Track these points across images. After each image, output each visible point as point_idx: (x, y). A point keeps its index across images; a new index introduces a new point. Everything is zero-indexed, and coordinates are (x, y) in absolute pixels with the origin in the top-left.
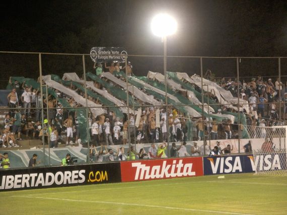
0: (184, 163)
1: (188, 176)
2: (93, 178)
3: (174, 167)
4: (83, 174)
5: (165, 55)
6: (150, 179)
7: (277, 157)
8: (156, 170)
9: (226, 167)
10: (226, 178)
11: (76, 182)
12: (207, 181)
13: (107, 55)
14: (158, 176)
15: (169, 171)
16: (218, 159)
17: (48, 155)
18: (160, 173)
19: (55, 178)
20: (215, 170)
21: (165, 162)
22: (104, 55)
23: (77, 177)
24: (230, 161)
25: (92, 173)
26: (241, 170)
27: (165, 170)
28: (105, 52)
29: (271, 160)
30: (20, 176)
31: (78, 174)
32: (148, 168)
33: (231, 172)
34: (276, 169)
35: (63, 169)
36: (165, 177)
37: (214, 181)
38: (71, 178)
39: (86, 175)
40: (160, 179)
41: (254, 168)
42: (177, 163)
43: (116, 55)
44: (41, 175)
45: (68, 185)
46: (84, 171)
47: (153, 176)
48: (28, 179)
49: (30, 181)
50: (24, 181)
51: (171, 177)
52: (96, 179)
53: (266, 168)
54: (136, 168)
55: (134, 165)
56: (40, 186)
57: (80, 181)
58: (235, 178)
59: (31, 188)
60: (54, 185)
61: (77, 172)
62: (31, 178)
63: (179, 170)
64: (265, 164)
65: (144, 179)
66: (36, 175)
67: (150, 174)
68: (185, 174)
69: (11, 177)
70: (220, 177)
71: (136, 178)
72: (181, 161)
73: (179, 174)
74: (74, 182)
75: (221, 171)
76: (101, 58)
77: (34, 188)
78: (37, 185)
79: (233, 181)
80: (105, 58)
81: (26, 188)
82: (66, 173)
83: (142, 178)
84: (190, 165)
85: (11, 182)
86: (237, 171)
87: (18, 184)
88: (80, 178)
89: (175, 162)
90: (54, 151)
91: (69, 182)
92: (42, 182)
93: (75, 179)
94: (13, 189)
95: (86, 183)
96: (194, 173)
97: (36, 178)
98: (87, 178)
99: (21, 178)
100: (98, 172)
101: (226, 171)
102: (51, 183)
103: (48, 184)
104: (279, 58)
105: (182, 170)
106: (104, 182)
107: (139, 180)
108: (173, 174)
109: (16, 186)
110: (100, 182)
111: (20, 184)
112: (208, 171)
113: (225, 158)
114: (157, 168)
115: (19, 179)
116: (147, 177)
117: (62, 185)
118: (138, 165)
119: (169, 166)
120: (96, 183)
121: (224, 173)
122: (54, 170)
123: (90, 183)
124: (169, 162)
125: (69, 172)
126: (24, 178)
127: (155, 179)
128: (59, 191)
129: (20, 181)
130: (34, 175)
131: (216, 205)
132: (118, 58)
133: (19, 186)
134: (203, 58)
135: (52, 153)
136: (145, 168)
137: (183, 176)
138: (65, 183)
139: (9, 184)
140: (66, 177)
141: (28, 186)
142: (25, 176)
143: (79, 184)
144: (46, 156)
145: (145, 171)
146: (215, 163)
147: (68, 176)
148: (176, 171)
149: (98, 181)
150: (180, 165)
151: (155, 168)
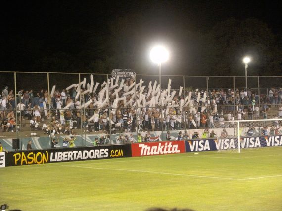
0: (173, 144)
1: (175, 153)
2: (113, 154)
3: (166, 147)
4: (107, 151)
5: (160, 75)
6: (151, 155)
7: (232, 141)
8: (154, 149)
9: (199, 147)
10: (200, 154)
11: (103, 156)
12: (187, 156)
13: (123, 74)
14: (155, 153)
15: (163, 150)
16: (194, 142)
17: (84, 139)
18: (157, 151)
19: (89, 154)
20: (192, 149)
21: (160, 144)
23: (103, 153)
24: (202, 143)
26: (209, 149)
27: (160, 149)
28: (121, 73)
29: (229, 143)
30: (67, 152)
31: (104, 152)
32: (149, 148)
33: (203, 151)
34: (232, 148)
35: (94, 148)
36: (160, 154)
37: (192, 156)
38: (99, 154)
39: (109, 152)
40: (157, 155)
41: (218, 148)
42: (168, 144)
44: (80, 152)
45: (97, 158)
46: (107, 150)
47: (152, 153)
48: (72, 154)
49: (73, 156)
50: (69, 156)
51: (164, 154)
52: (115, 155)
53: (225, 148)
54: (141, 148)
55: (140, 146)
56: (80, 159)
57: (105, 156)
58: (205, 154)
59: (73, 160)
60: (88, 159)
61: (103, 150)
62: (74, 154)
63: (169, 149)
64: (225, 145)
65: (147, 155)
66: (77, 152)
67: (150, 151)
68: (173, 151)
69: (61, 153)
70: (196, 153)
71: (142, 154)
72: (170, 143)
73: (169, 152)
74: (101, 156)
75: (197, 150)
77: (76, 160)
78: (77, 158)
79: (204, 156)
81: (70, 160)
82: (96, 151)
83: (145, 154)
84: (176, 146)
85: (61, 156)
86: (207, 150)
87: (66, 157)
88: (105, 154)
89: (166, 144)
90: (89, 137)
91: (98, 157)
92: (81, 157)
93: (102, 155)
94: (62, 161)
95: (109, 157)
96: (179, 151)
97: (77, 154)
98: (109, 154)
99: (67, 154)
100: (116, 151)
101: (200, 150)
102: (87, 157)
103: (84, 158)
104: (234, 77)
105: (171, 149)
106: (121, 156)
107: (143, 155)
108: (165, 152)
109: (64, 159)
110: (118, 157)
111: (67, 157)
112: (188, 150)
113: (199, 141)
114: (155, 147)
115: (66, 154)
116: (149, 153)
117: (94, 159)
118: (143, 146)
119: (163, 146)
120: (115, 157)
121: (198, 151)
122: (88, 149)
123: (112, 157)
124: (163, 144)
125: (98, 150)
126: (69, 154)
127: (154, 155)
128: (92, 162)
129: (66, 156)
130: (75, 152)
131: (193, 171)
133: (66, 159)
135: (87, 138)
136: (147, 147)
137: (172, 153)
138: (95, 157)
139: (60, 158)
140: (96, 154)
141: (72, 159)
142: (70, 152)
143: (104, 158)
144: (83, 140)
145: (147, 150)
146: (192, 145)
147: (97, 153)
148: (167, 150)
149: (117, 156)
150: (170, 146)
151: (153, 147)
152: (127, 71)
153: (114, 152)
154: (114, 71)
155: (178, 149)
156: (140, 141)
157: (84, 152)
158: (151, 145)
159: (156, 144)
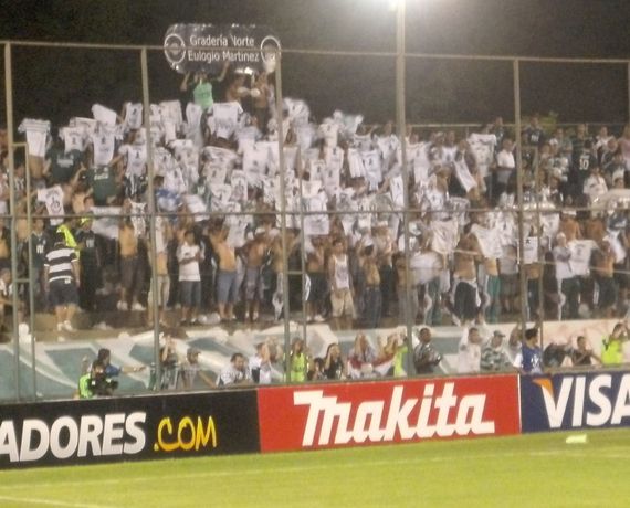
0: (459, 393)
1: (471, 435)
2: (170, 438)
3: (426, 405)
4: (138, 424)
5: (401, 54)
6: (352, 443)
8: (369, 417)
9: (590, 407)
10: (592, 442)
11: (117, 449)
12: (528, 452)
13: (219, 49)
14: (375, 433)
15: (413, 419)
16: (567, 383)
17: (30, 365)
18: (383, 424)
19: (50, 437)
20: (555, 416)
21: (398, 392)
22: (207, 50)
23: (119, 434)
24: (603, 390)
25: (166, 421)
27: (399, 415)
28: (212, 41)
31: (122, 426)
32: (345, 409)
33: (608, 425)
35: (78, 410)
36: (397, 437)
37: (555, 453)
38: (101, 437)
39: (149, 427)
40: (382, 442)
42: (438, 392)
43: (245, 49)
44: (8, 427)
45: (91, 459)
46: (141, 416)
47: (359, 435)
51: (416, 439)
52: (180, 443)
54: (305, 409)
55: (300, 398)
56: (5, 462)
57: (130, 449)
58: (618, 443)
60: (49, 460)
61: (119, 418)
63: (443, 416)
65: (332, 445)
67: (351, 426)
68: (461, 427)
70: (573, 439)
71: (308, 440)
72: (449, 388)
73: (443, 428)
74: (110, 449)
75: (577, 421)
76: (199, 57)
79: (613, 453)
80: (212, 58)
82: (87, 420)
83: (324, 439)
84: (477, 402)
86: (627, 420)
88: (128, 439)
89: (429, 389)
90: (50, 353)
91: (96, 452)
92: (11, 449)
93: (115, 441)
95: (148, 454)
96: (490, 427)
98: (151, 438)
100: (185, 422)
101: (593, 420)
102: (40, 452)
103: (28, 455)
105: (452, 417)
106: (206, 450)
107: (315, 446)
108: (423, 430)
110: (192, 453)
112: (535, 420)
113: (590, 377)
114: (375, 407)
116: (343, 436)
117: (74, 460)
118: (313, 400)
119: (411, 403)
120: (179, 453)
121: (585, 426)
122: (49, 412)
123: (162, 454)
124: (413, 391)
125: (94, 420)
127: (368, 442)
128: (63, 478)
132: (251, 57)
134: (520, 62)
135: (43, 358)
136: (334, 407)
137: (455, 435)
138: (82, 453)
140: (86, 436)
143: (124, 457)
144: (21, 368)
145: (336, 420)
146: (556, 395)
147: (91, 432)
148: (433, 419)
149: (187, 447)
150: (447, 400)
151: (366, 408)
152: (238, 33)
153: (175, 426)
154: (174, 31)
155: (486, 417)
156: (301, 377)
157: (30, 425)
158: (354, 394)
159: (381, 391)
